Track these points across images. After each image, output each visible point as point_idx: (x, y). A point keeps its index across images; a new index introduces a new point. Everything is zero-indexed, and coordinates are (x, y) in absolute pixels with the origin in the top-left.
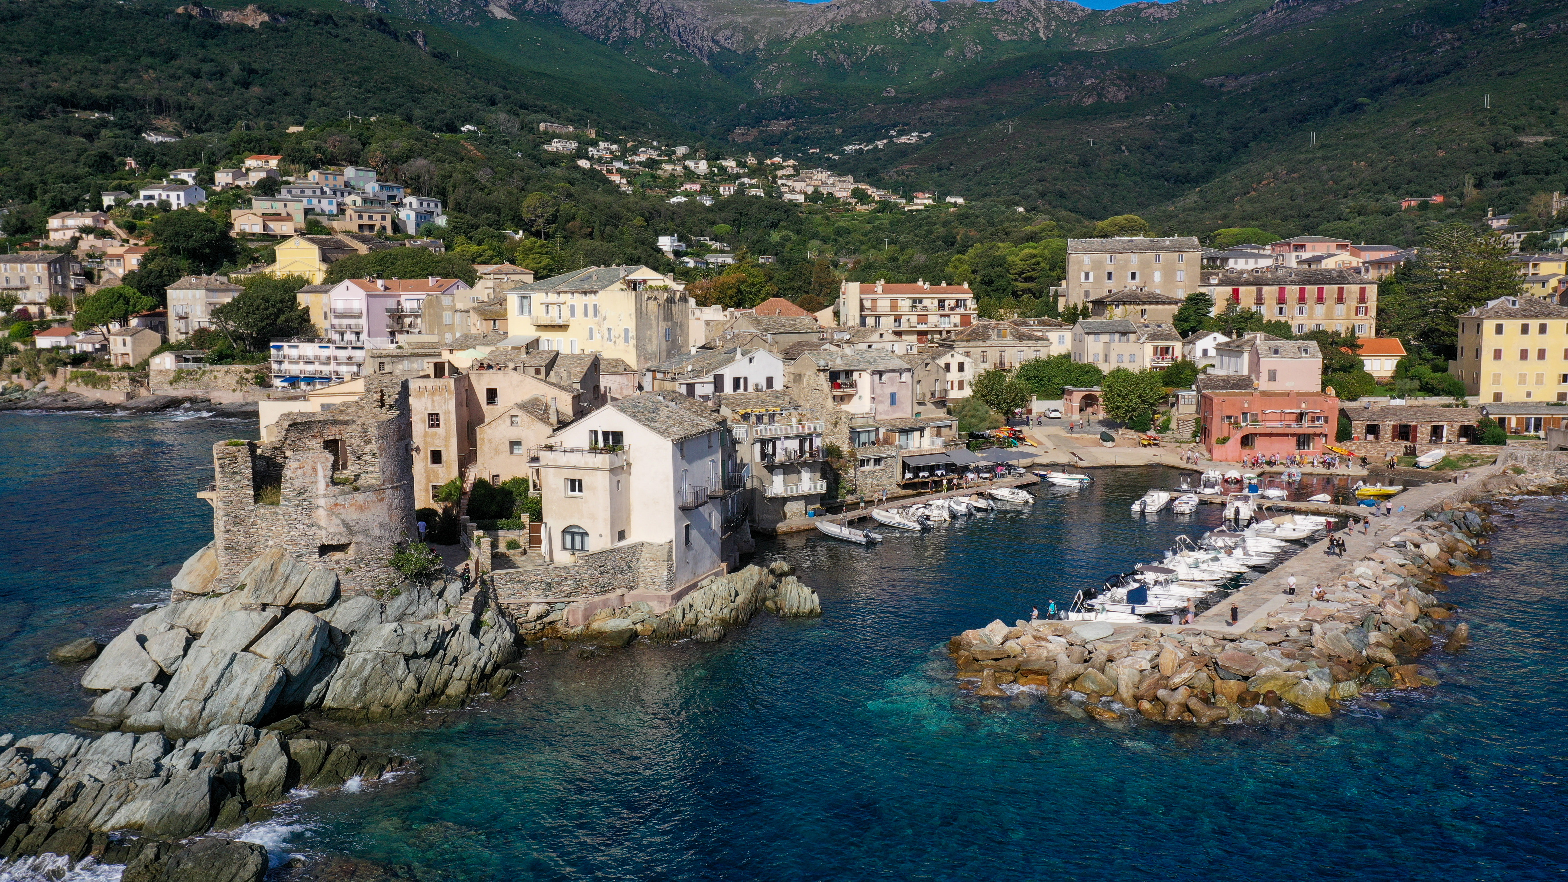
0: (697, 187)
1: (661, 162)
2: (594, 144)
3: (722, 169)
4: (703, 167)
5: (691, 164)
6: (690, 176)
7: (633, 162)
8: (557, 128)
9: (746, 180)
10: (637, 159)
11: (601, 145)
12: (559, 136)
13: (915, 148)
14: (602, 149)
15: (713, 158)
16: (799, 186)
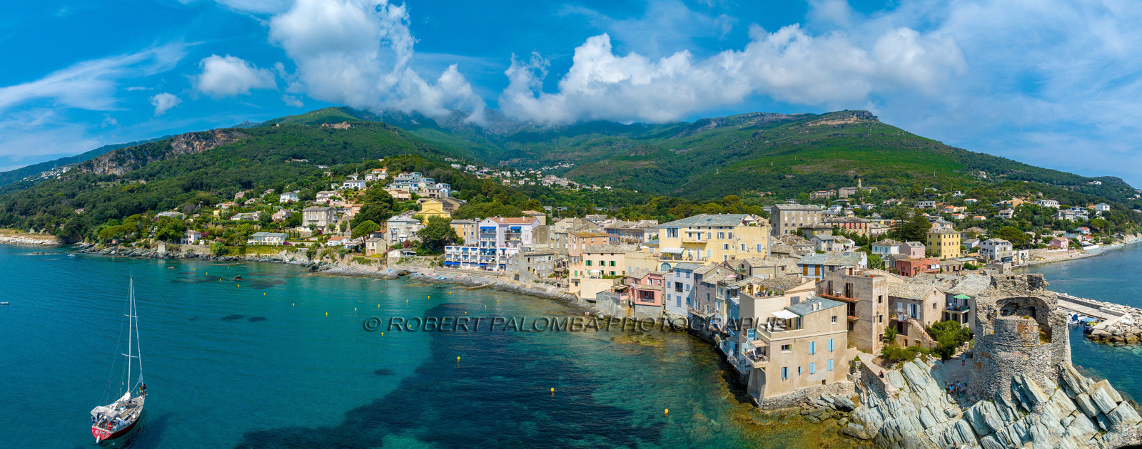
0: (509, 181)
1: (492, 172)
2: (466, 165)
3: (516, 175)
4: (509, 173)
5: (505, 173)
6: (504, 177)
7: (482, 172)
8: (451, 159)
9: (527, 179)
10: (484, 171)
11: (469, 166)
12: (453, 163)
13: (569, 169)
14: (470, 167)
15: (512, 171)
16: (547, 181)
